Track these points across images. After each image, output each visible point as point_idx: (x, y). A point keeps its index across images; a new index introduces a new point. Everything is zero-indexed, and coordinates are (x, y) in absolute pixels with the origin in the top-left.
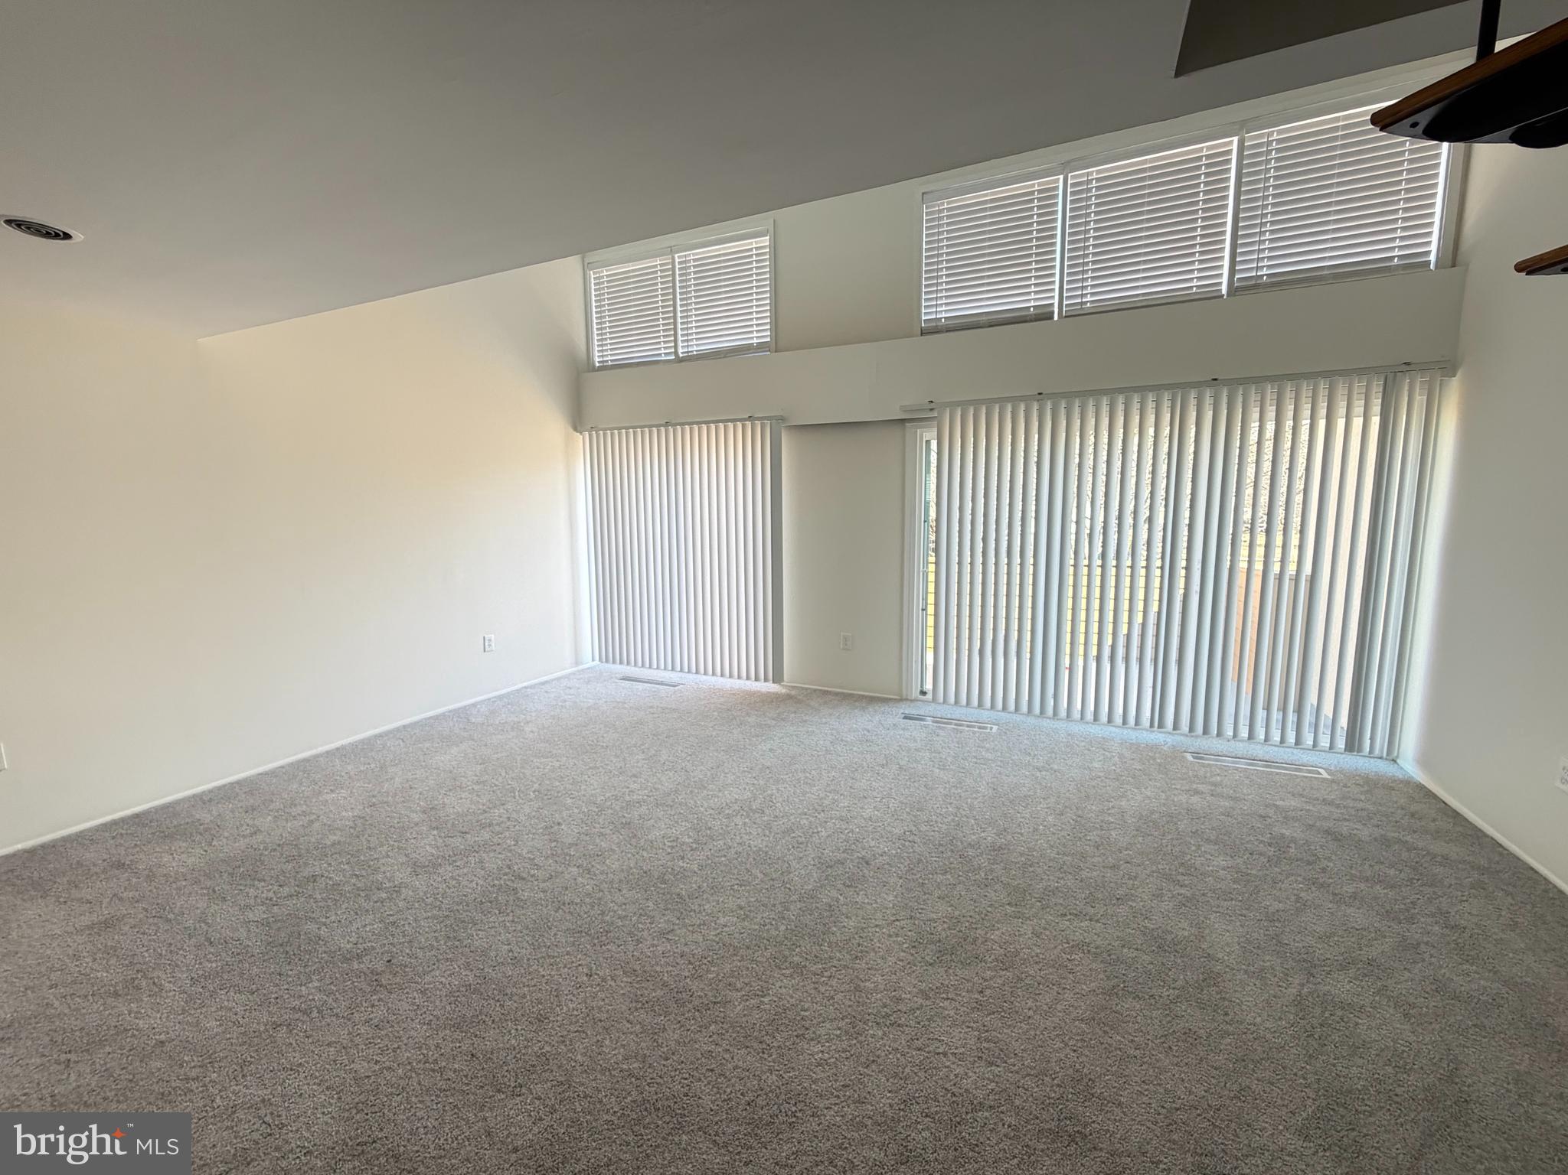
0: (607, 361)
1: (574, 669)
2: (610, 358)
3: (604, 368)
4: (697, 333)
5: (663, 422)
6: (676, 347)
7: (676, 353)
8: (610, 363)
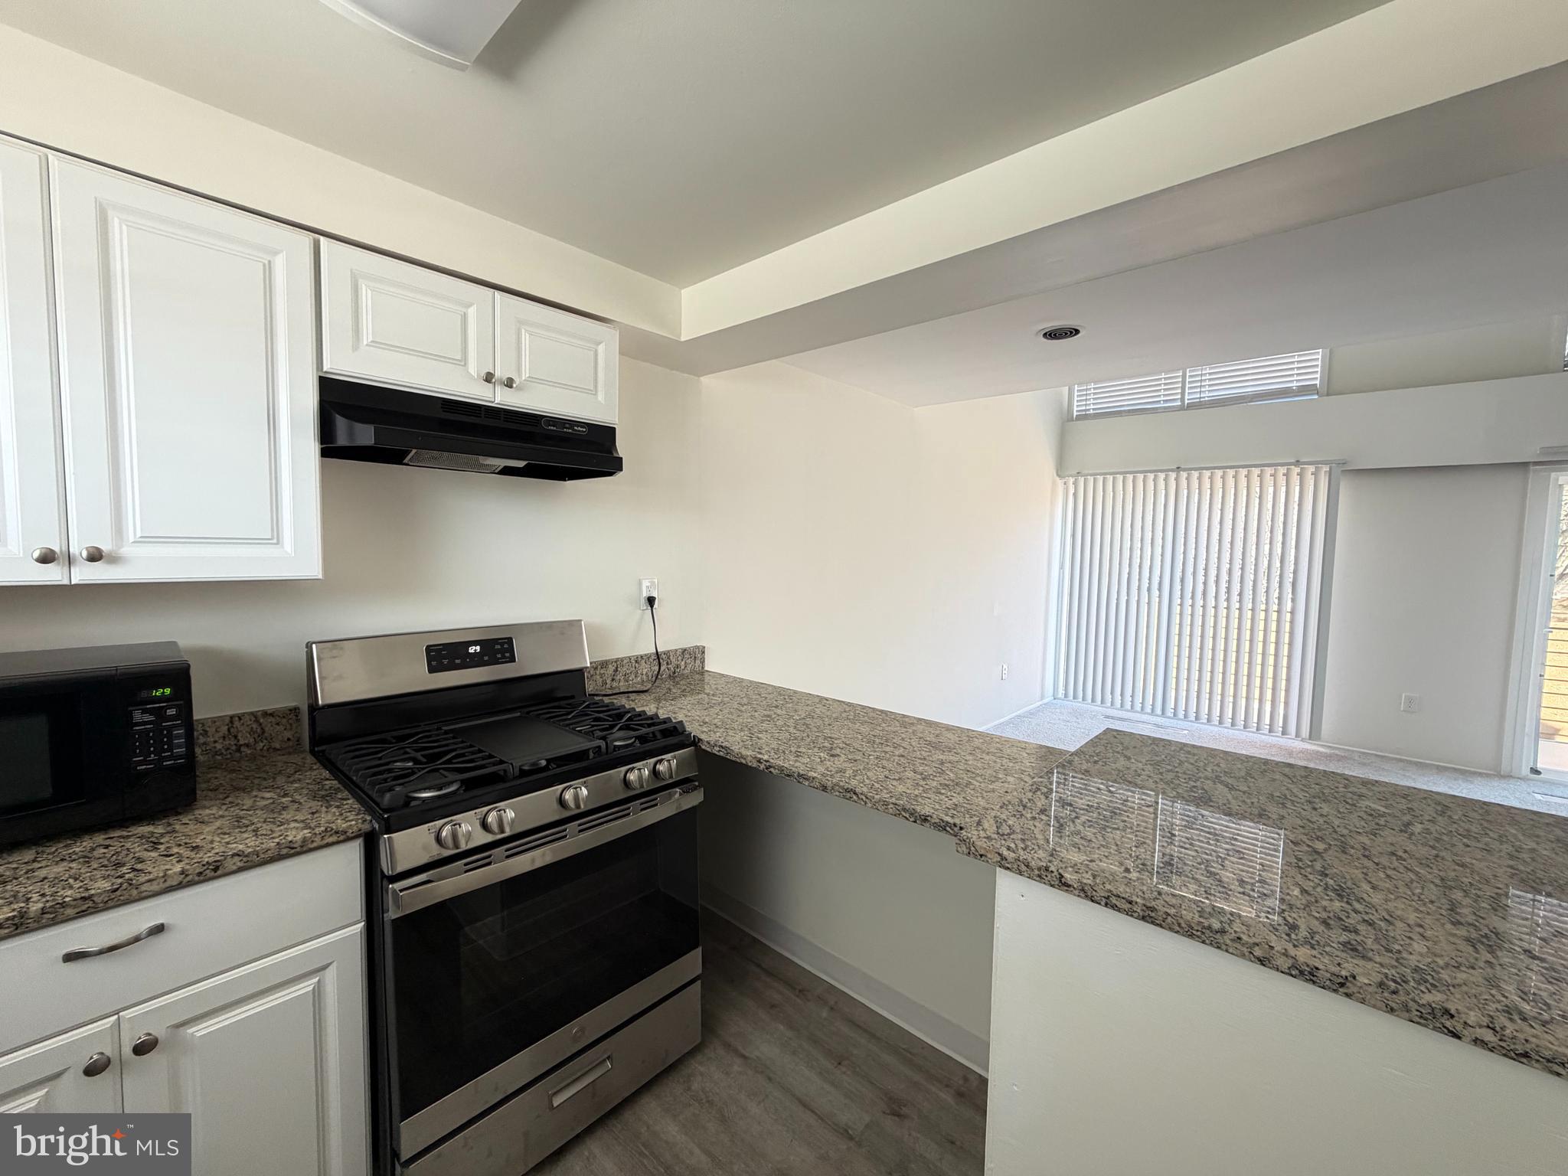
0: (1089, 410)
1: (1040, 703)
2: (1092, 407)
3: (1084, 417)
4: (1210, 380)
5: (1174, 467)
6: (1183, 393)
7: (1182, 399)
8: (1092, 411)
